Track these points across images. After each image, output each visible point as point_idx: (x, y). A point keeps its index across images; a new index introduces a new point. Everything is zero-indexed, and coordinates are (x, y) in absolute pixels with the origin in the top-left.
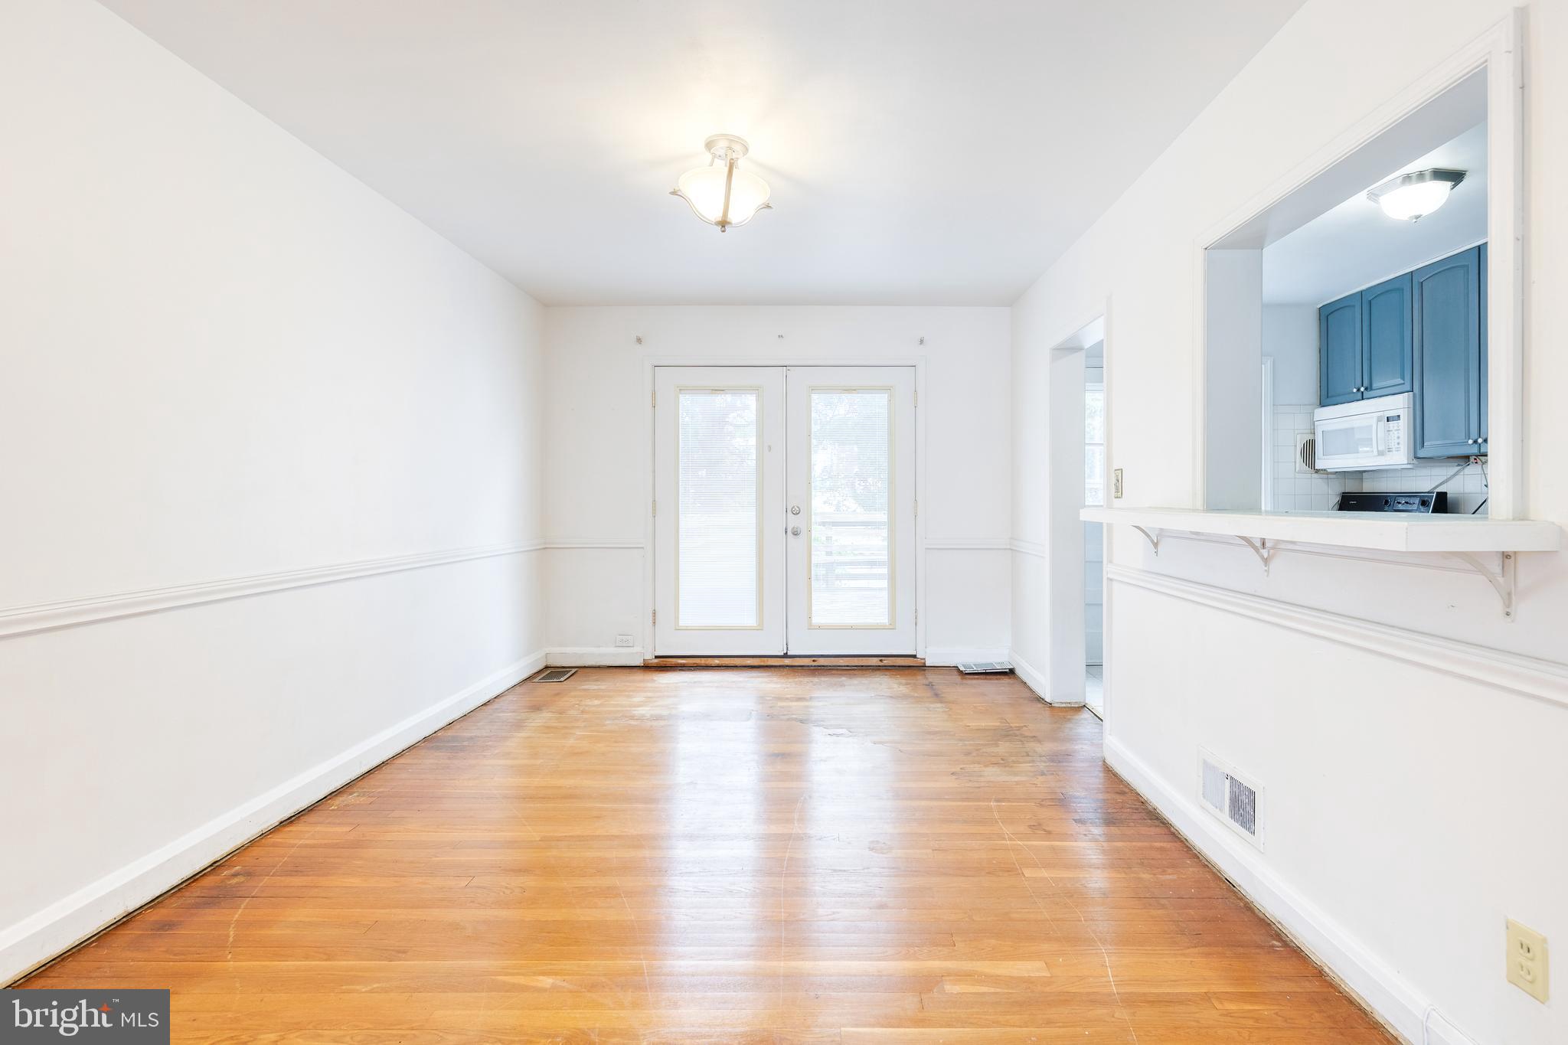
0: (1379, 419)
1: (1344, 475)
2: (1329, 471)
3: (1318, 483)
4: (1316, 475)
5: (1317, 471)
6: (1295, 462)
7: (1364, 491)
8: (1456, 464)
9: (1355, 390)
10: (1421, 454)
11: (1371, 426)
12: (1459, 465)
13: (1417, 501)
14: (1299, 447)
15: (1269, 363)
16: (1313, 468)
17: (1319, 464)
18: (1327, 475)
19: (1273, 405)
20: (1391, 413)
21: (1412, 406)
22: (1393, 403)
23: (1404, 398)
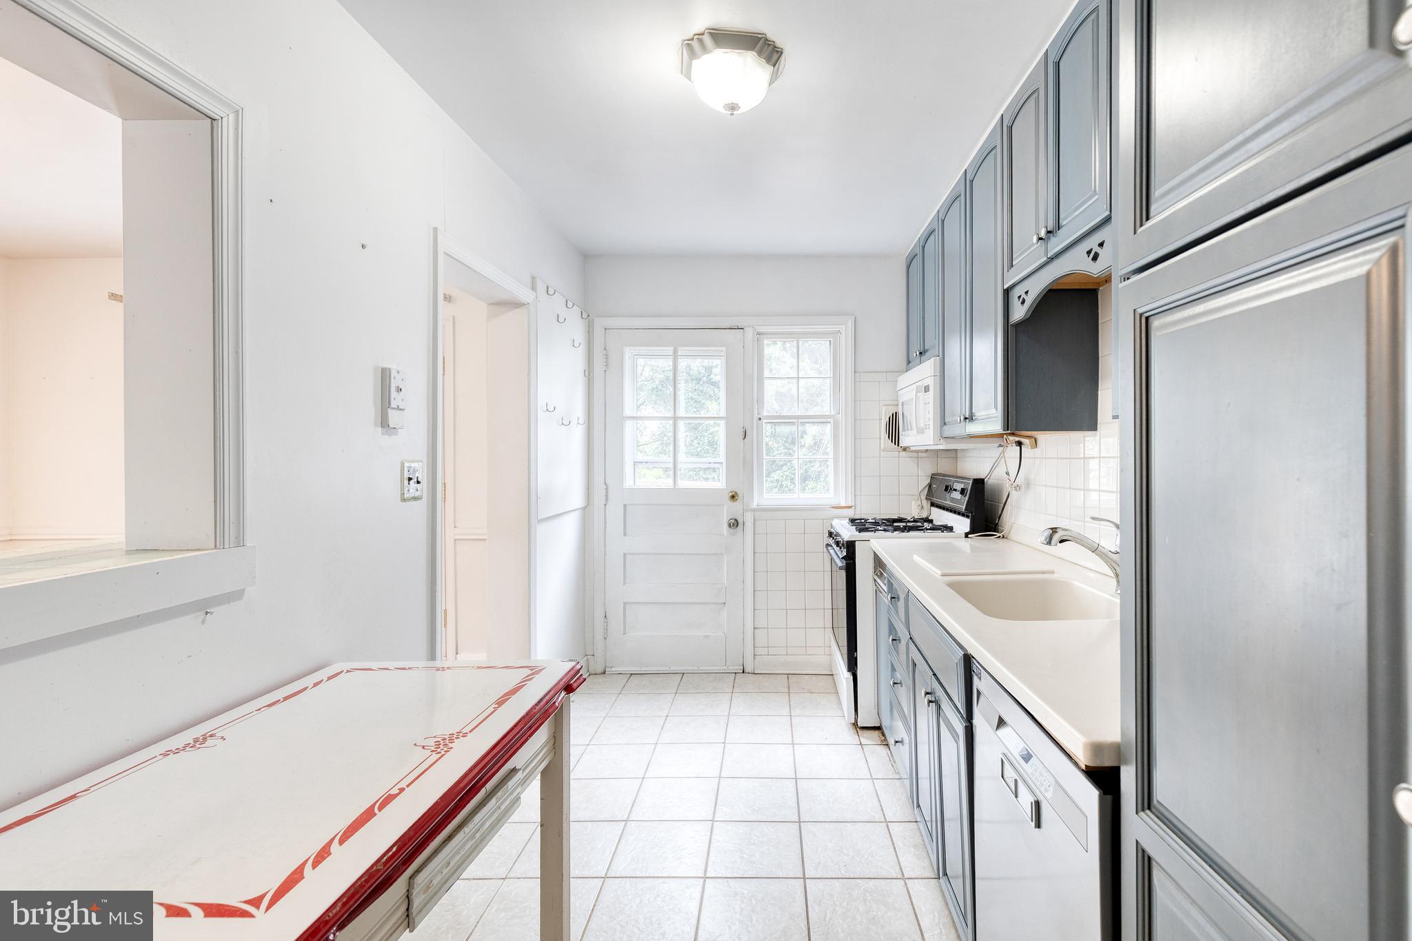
0: (921, 389)
1: (936, 454)
2: (912, 449)
3: (908, 464)
4: (903, 454)
5: (905, 449)
6: (880, 438)
7: (958, 475)
8: (997, 445)
9: (915, 355)
10: (946, 431)
11: (913, 399)
12: (1000, 446)
14: (885, 420)
15: (850, 323)
16: (898, 446)
17: (905, 440)
18: (915, 455)
19: (855, 372)
20: (926, 383)
21: (938, 374)
22: (926, 370)
23: (933, 362)
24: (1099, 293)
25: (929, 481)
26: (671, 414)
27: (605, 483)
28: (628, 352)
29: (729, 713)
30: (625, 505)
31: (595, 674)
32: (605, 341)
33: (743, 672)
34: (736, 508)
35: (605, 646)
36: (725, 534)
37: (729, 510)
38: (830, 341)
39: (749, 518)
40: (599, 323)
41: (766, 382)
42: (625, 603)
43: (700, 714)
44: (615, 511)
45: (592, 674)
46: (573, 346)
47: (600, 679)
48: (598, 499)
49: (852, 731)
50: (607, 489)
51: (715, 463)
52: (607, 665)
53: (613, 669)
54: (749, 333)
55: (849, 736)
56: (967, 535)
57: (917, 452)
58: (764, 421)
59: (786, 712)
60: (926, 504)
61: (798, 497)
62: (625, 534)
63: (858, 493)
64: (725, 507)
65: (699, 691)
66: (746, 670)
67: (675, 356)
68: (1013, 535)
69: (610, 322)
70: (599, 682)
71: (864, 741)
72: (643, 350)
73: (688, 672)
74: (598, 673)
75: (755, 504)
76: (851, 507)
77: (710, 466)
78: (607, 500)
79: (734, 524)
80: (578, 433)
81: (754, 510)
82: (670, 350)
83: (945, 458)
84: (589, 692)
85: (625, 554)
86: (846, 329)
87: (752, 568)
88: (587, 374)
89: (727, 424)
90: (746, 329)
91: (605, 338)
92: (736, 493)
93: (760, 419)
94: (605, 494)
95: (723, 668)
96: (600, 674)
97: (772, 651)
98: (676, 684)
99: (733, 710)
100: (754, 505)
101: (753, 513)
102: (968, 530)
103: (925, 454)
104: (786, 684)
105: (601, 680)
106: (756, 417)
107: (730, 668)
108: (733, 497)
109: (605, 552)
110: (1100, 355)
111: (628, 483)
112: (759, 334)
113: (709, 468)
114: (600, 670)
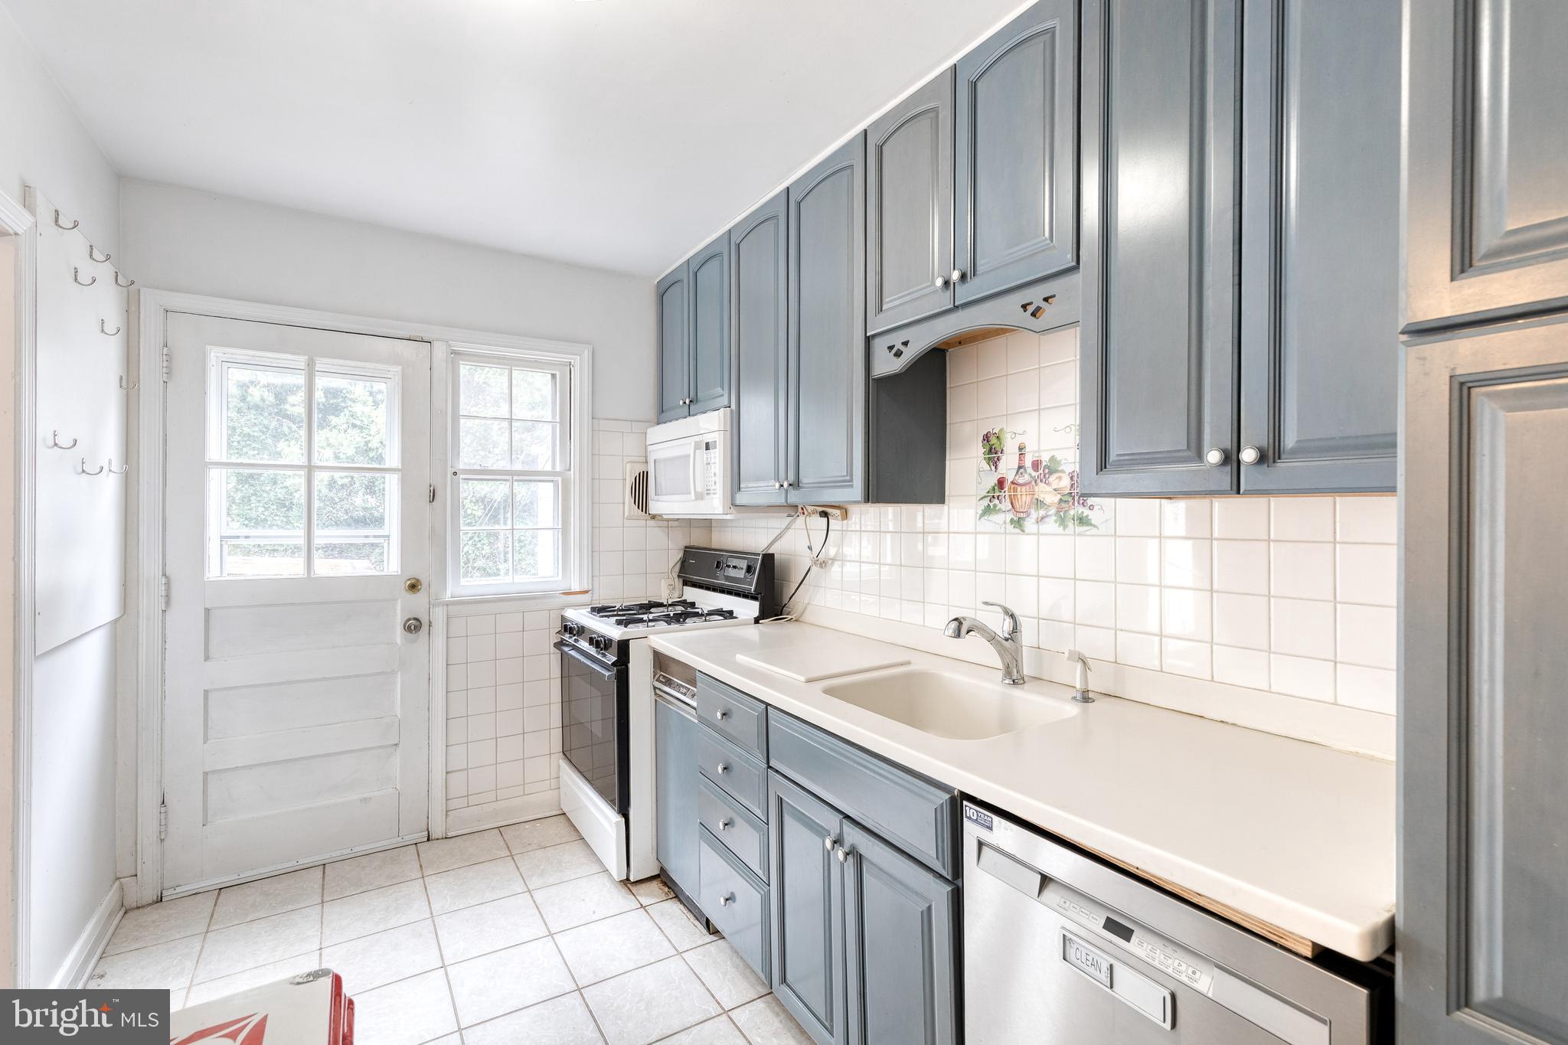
0: (697, 446)
1: (689, 523)
2: (664, 517)
3: (656, 535)
4: (651, 523)
5: (653, 517)
6: (624, 503)
7: (713, 547)
8: (786, 515)
9: (681, 403)
10: (741, 499)
11: (689, 456)
12: (789, 516)
13: (744, 564)
14: (630, 481)
15: (586, 354)
16: (646, 513)
17: (655, 507)
18: (666, 523)
19: (593, 418)
20: (709, 438)
21: (729, 428)
22: (711, 424)
23: (722, 416)
24: (948, 354)
25: (681, 555)
26: (303, 461)
27: (164, 575)
28: (215, 355)
29: (431, 914)
30: (207, 611)
31: (138, 908)
32: (165, 331)
33: (428, 840)
34: (417, 604)
35: (163, 854)
36: (399, 641)
37: (403, 606)
38: (554, 376)
39: (439, 616)
40: (151, 302)
41: (462, 421)
42: (206, 774)
43: (381, 927)
44: (185, 623)
45: (132, 909)
46: (103, 331)
47: (153, 915)
48: (149, 601)
49: (624, 891)
50: (168, 585)
51: (375, 537)
52: (166, 885)
53: (178, 890)
54: (440, 351)
55: (621, 900)
56: (757, 621)
57: (668, 520)
58: (461, 476)
59: (519, 887)
60: (678, 583)
61: (506, 582)
62: (207, 658)
63: (596, 573)
64: (399, 601)
65: (364, 889)
66: (433, 836)
67: (311, 373)
68: (808, 617)
69: (177, 301)
70: (154, 922)
71: (645, 901)
72: (241, 354)
73: (331, 861)
74: (144, 903)
75: (449, 593)
76: (587, 592)
77: (367, 541)
78: (168, 603)
79: (414, 626)
80: (109, 487)
81: (448, 604)
82: (301, 361)
83: (699, 527)
84: (138, 946)
85: (206, 692)
86: (580, 362)
87: (445, 686)
88: (124, 384)
89: (403, 482)
90: (436, 344)
91: (165, 324)
92: (418, 580)
93: (455, 474)
94: (164, 593)
95: (394, 841)
96: (150, 905)
97: (473, 800)
98: (317, 886)
99: (436, 906)
100: (448, 597)
101: (445, 607)
102: (756, 614)
103: (676, 523)
104: (502, 843)
105: (155, 917)
106: (450, 471)
107: (406, 838)
108: (414, 587)
109: (163, 692)
110: (948, 422)
111: (213, 573)
112: (454, 352)
113: (364, 545)
114: (150, 895)
